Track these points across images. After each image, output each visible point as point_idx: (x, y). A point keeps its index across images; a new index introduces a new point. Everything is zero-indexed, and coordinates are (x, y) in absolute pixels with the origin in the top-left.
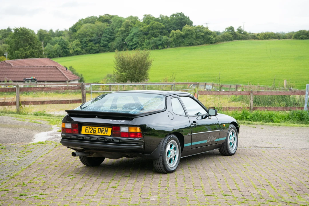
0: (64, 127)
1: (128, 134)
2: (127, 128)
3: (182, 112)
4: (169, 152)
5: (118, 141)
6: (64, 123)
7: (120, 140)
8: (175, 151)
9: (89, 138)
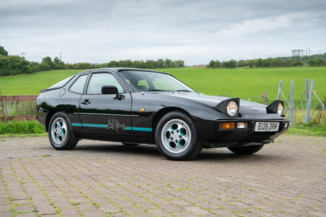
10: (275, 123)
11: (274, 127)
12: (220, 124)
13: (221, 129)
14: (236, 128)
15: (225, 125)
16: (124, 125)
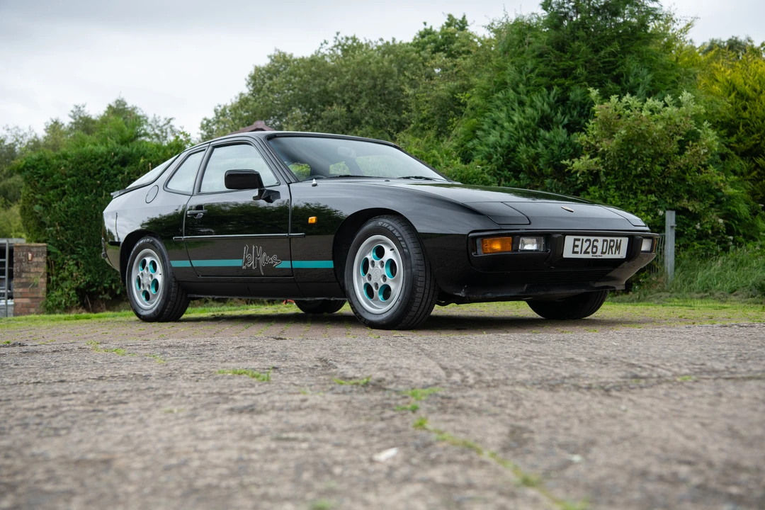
10: (615, 239)
11: (614, 249)
12: (478, 241)
13: (480, 253)
14: (517, 250)
15: (491, 243)
16: (275, 257)
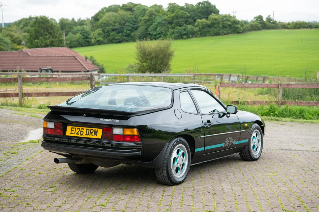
0: (45, 126)
1: (123, 137)
2: (122, 129)
3: (193, 110)
4: (175, 159)
5: (110, 145)
6: (45, 122)
7: (112, 145)
8: (183, 157)
9: (75, 141)
